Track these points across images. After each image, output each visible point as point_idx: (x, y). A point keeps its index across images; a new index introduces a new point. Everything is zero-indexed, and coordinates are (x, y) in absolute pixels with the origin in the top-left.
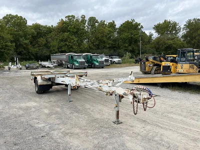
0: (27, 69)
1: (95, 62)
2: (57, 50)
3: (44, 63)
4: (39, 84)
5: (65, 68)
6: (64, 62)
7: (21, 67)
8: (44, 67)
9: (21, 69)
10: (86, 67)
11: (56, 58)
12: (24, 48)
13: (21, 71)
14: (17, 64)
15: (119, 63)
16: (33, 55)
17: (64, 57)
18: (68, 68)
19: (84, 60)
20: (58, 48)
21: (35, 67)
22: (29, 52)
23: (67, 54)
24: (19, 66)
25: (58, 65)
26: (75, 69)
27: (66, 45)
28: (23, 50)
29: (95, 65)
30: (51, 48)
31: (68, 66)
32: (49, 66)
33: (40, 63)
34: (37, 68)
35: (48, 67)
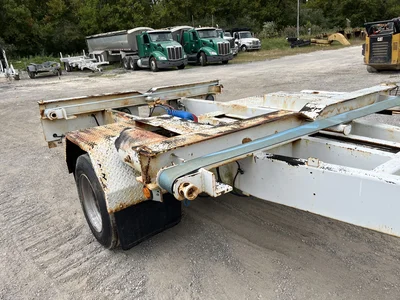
0: (32, 77)
1: (208, 50)
2: (96, 26)
3: (73, 60)
4: (111, 206)
5: (129, 68)
6: (123, 55)
7: (15, 72)
8: (75, 69)
9: (17, 78)
10: (186, 63)
11: (99, 44)
12: (19, 26)
13: (19, 83)
14: (4, 67)
15: (254, 49)
16: (41, 41)
17: (122, 40)
18: (137, 68)
19: (179, 46)
20: (99, 22)
21: (51, 71)
22: (32, 36)
23: (130, 32)
24: (12, 70)
25: (111, 64)
26: (159, 70)
27: (116, 11)
28: (17, 32)
29: (206, 56)
30: (82, 21)
31: (136, 64)
32: (88, 66)
33: (62, 59)
34: (58, 73)
35: (86, 69)
